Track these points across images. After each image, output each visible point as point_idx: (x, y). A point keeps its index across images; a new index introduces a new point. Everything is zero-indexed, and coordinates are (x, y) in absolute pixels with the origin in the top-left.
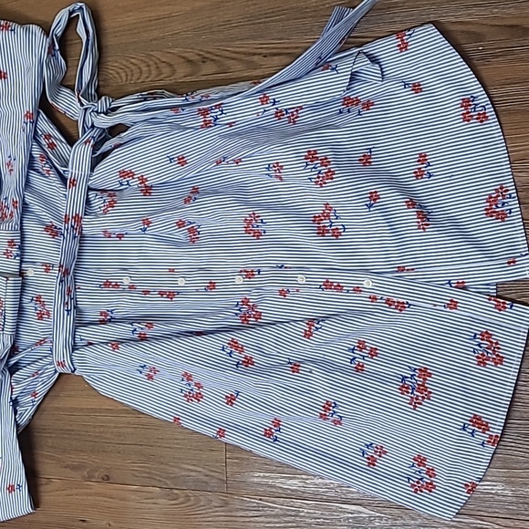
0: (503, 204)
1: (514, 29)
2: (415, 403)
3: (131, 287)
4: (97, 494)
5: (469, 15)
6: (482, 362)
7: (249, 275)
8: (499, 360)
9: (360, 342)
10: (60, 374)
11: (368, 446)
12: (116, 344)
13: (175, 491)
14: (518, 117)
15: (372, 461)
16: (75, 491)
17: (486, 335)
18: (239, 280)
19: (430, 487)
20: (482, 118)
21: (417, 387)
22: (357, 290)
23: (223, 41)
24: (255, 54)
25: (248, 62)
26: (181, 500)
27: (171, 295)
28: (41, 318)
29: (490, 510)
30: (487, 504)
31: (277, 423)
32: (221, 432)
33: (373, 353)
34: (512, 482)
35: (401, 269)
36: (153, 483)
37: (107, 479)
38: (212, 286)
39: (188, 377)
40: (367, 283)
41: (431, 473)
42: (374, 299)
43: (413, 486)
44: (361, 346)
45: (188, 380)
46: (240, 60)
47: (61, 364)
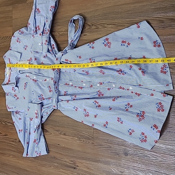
0: (165, 69)
1: (172, 20)
2: (140, 120)
3: (72, 85)
4: (62, 138)
5: (160, 15)
6: (159, 111)
7: (101, 84)
8: (163, 110)
9: (128, 103)
10: (54, 109)
11: (130, 130)
12: (68, 101)
13: (81, 139)
14: (172, 44)
15: (131, 134)
16: (57, 137)
17: (160, 103)
18: (98, 85)
19: (145, 141)
20: (159, 46)
21: (141, 116)
22: (128, 90)
23: (97, 20)
24: (105, 24)
25: (103, 26)
26: (82, 141)
27: (81, 88)
28: (50, 92)
29: (159, 151)
30: (158, 149)
31: (107, 123)
32: (93, 125)
33: (131, 106)
34: (165, 144)
35: (140, 85)
36: (76, 136)
37: (65, 134)
38: (92, 86)
39: (85, 110)
40: (131, 88)
41: (146, 137)
42: (132, 92)
43: (141, 140)
44: (129, 104)
45: (85, 111)
46: (101, 25)
47: (54, 106)
